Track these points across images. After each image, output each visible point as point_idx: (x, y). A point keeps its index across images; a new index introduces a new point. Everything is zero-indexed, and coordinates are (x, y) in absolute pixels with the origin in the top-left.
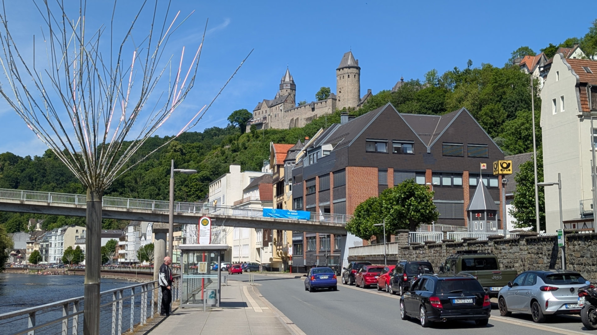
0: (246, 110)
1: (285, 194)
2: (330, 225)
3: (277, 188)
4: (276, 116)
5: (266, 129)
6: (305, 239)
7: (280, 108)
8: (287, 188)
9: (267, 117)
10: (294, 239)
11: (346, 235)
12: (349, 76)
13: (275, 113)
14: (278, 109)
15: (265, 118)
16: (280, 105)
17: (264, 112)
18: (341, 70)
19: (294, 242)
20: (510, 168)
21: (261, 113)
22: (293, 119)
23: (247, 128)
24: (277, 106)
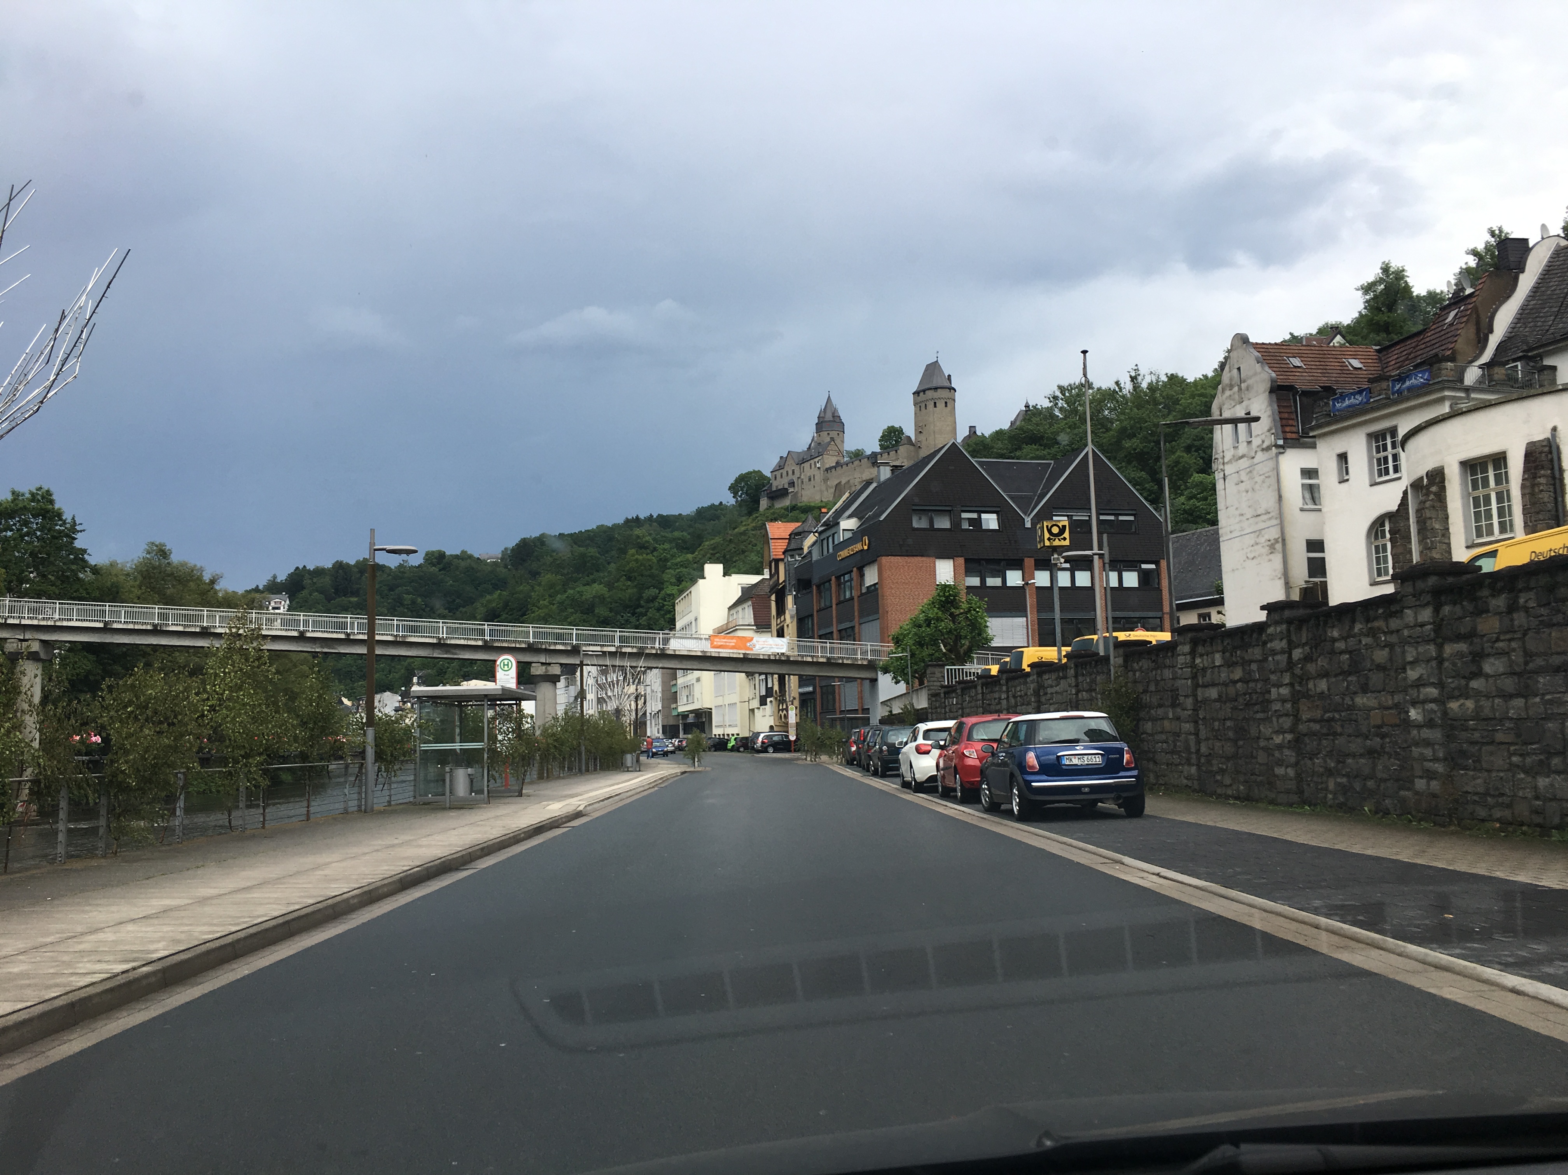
0: (759, 471)
1: (787, 612)
2: (845, 662)
3: (777, 601)
4: (810, 480)
5: (794, 503)
6: (818, 689)
7: (818, 465)
8: (790, 600)
9: (795, 481)
10: (801, 690)
11: (876, 680)
12: (935, 403)
13: (808, 474)
14: (813, 466)
15: (792, 484)
16: (816, 460)
17: (790, 473)
18: (922, 394)
19: (801, 694)
20: (1066, 534)
21: (784, 474)
22: (840, 483)
23: (761, 502)
24: (812, 461)
